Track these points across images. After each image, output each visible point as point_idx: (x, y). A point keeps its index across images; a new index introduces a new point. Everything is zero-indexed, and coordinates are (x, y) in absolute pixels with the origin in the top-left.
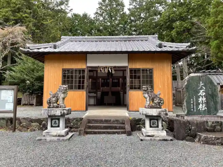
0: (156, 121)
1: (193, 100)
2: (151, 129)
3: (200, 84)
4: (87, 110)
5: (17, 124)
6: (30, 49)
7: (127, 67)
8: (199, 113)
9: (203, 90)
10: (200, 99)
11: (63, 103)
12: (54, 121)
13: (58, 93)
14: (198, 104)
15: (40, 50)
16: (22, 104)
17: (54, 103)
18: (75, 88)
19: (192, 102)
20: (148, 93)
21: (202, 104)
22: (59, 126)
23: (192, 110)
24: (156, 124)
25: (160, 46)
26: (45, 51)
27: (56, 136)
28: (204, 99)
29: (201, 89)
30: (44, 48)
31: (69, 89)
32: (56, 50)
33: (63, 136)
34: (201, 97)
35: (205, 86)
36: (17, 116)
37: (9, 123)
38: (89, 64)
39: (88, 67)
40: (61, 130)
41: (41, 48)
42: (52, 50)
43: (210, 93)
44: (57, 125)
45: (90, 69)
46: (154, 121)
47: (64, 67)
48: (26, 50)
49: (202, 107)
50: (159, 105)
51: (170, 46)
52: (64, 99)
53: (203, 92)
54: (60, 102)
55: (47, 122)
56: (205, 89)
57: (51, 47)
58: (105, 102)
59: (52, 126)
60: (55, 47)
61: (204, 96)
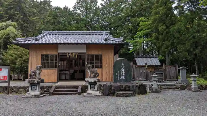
0: (94, 86)
1: (118, 73)
2: (91, 90)
3: (122, 64)
4: (58, 82)
5: (10, 90)
6: (19, 42)
7: (85, 53)
8: (121, 81)
9: (123, 68)
10: (122, 73)
11: (39, 76)
12: (33, 86)
13: (36, 70)
14: (120, 76)
15: (26, 42)
16: (13, 80)
17: (33, 76)
18: (50, 67)
19: (117, 75)
20: (90, 70)
21: (123, 76)
22: (36, 90)
23: (117, 79)
24: (94, 87)
25: (106, 40)
26: (29, 43)
27: (34, 95)
28: (124, 73)
29: (123, 67)
30: (29, 40)
31: (42, 68)
32: (37, 42)
33: (39, 95)
34: (122, 72)
35: (124, 65)
36: (10, 85)
37: (5, 90)
38: (60, 51)
39: (59, 53)
40: (38, 92)
41: (26, 41)
42: (34, 42)
43: (127, 69)
44: (35, 89)
45: (61, 54)
46: (93, 85)
47: (43, 54)
48: (16, 42)
49: (123, 78)
50: (96, 76)
51: (112, 40)
52: (39, 74)
53: (123, 69)
54: (37, 75)
55: (29, 88)
56: (125, 67)
57: (33, 40)
58: (76, 77)
59: (32, 90)
60: (36, 40)
61: (124, 71)
